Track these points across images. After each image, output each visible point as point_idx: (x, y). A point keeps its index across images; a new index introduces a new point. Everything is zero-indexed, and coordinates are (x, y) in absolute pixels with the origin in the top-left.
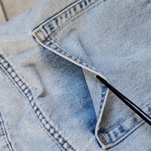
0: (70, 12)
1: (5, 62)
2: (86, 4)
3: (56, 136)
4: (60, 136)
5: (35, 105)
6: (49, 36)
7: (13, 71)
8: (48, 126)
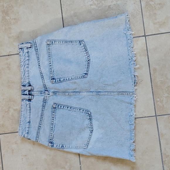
0: (61, 42)
1: (37, 48)
2: (67, 42)
3: (42, 75)
4: (43, 75)
5: (39, 64)
6: (50, 44)
7: (38, 51)
8: (41, 71)
